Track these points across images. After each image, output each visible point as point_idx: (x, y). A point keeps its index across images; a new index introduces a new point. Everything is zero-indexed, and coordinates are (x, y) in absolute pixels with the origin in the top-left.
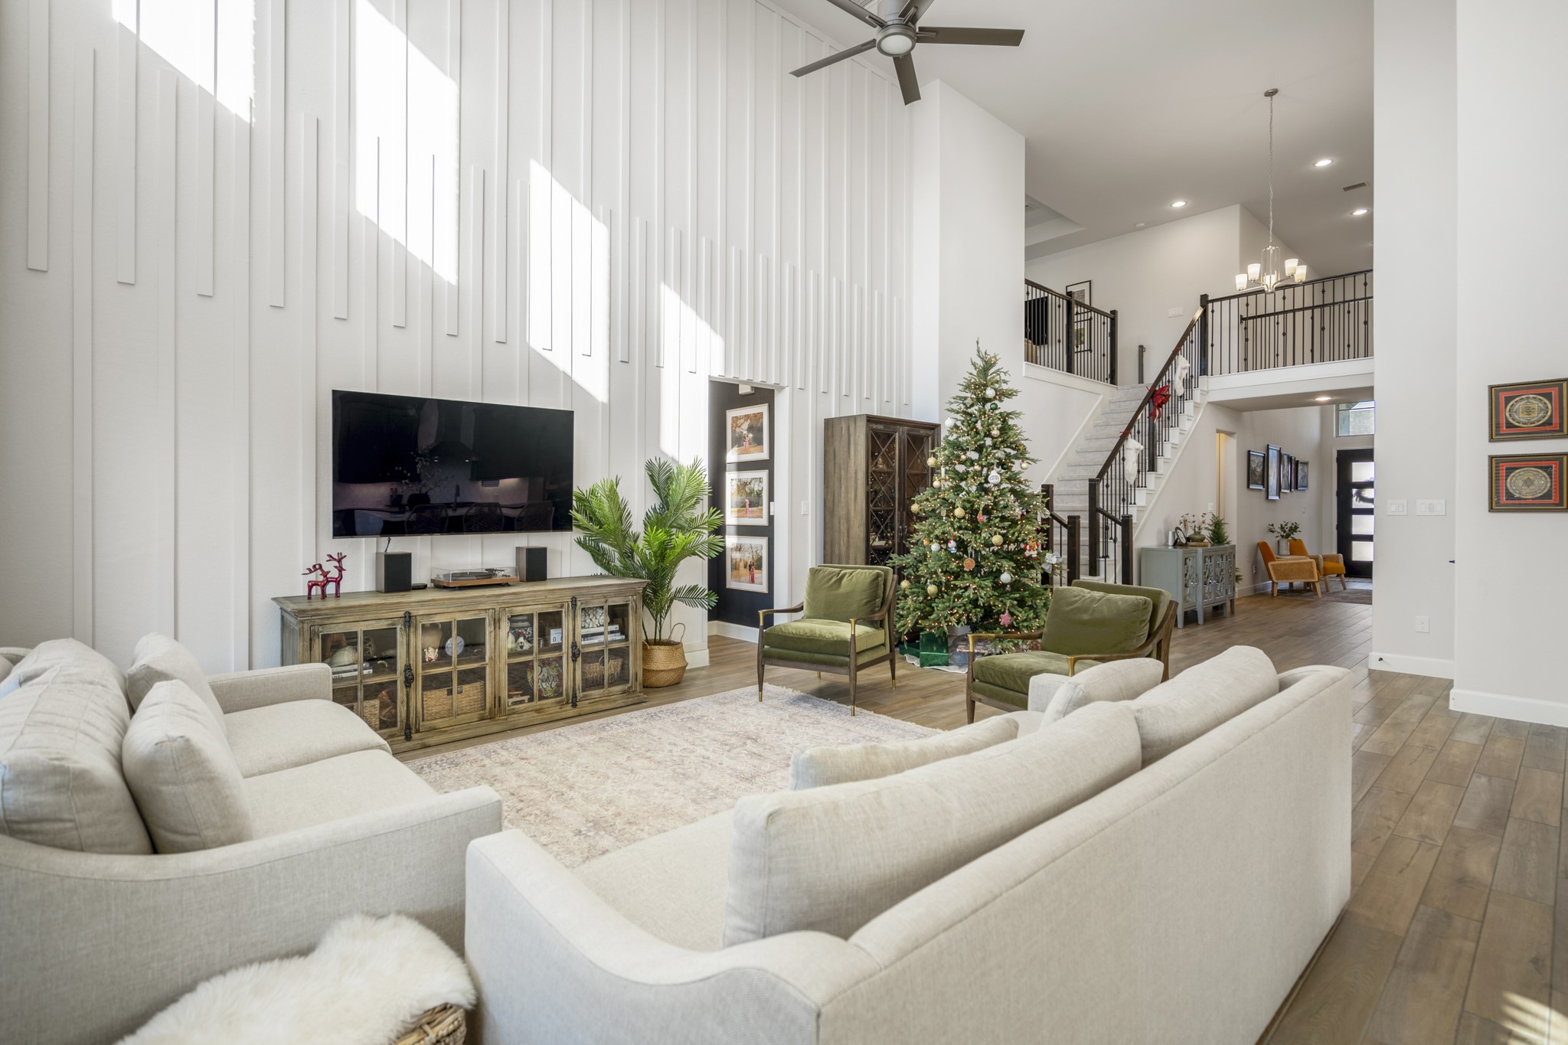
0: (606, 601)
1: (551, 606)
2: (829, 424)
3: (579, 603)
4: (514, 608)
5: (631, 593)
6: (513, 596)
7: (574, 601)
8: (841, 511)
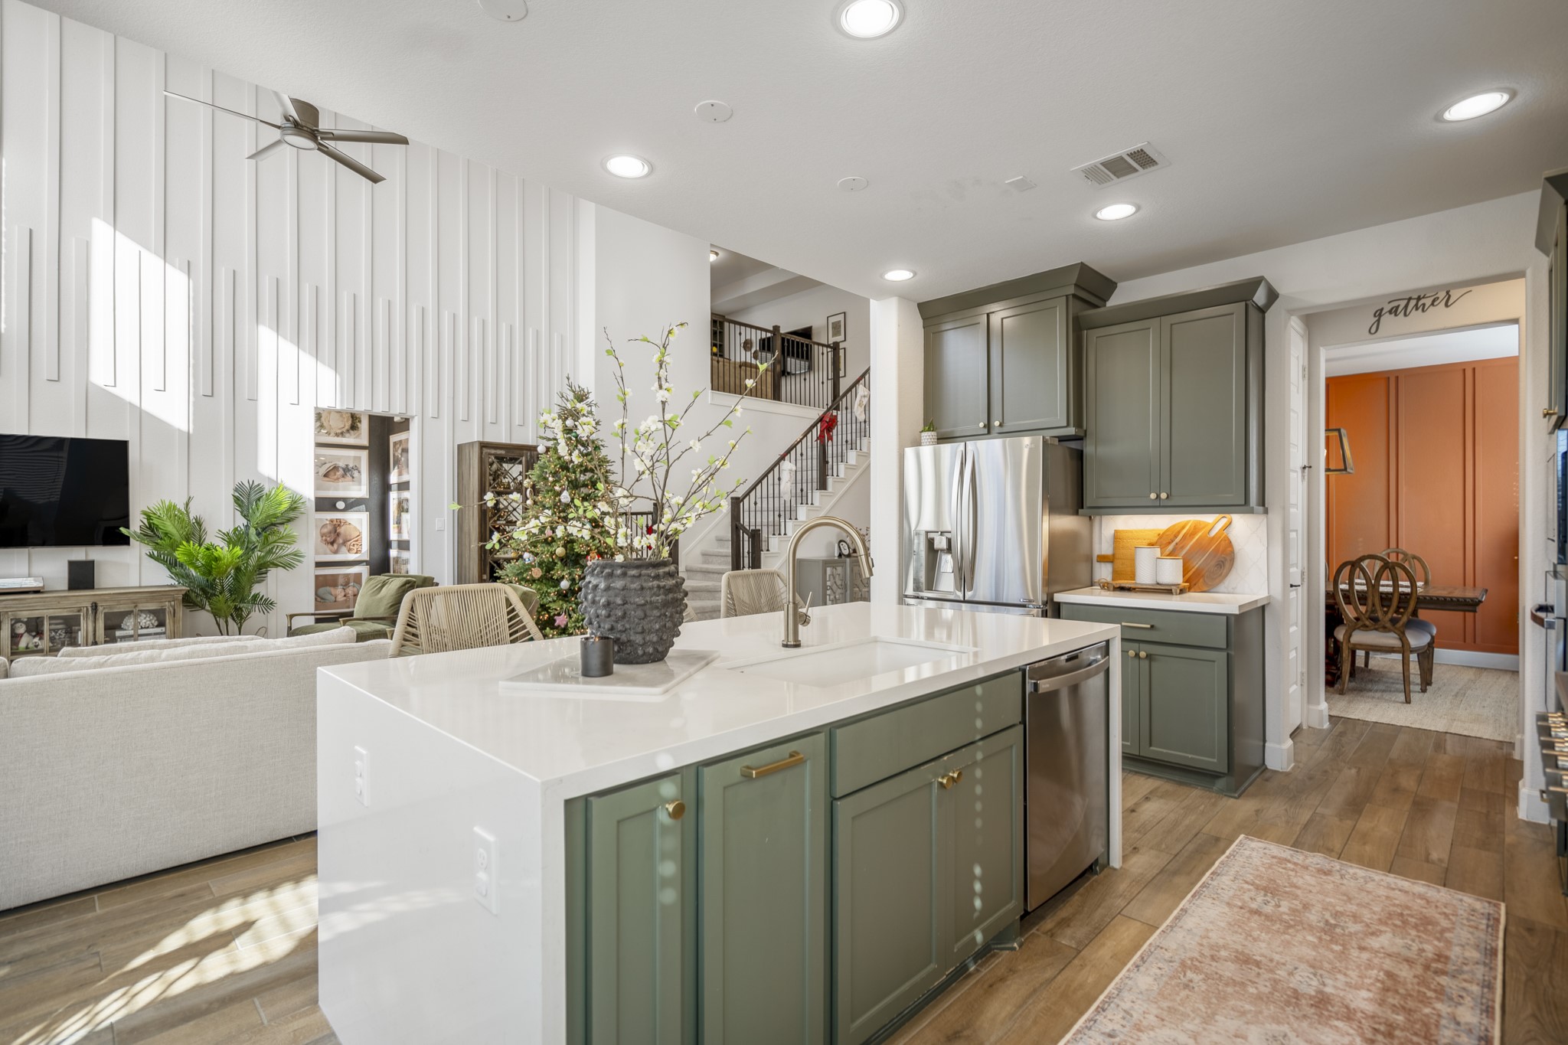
0: (136, 606)
1: (66, 610)
2: (460, 447)
3: (100, 609)
4: (19, 613)
5: (169, 600)
6: (17, 602)
7: (95, 607)
8: (466, 529)
